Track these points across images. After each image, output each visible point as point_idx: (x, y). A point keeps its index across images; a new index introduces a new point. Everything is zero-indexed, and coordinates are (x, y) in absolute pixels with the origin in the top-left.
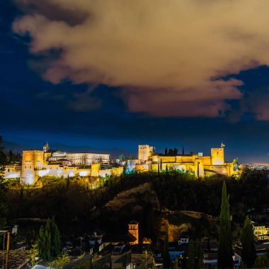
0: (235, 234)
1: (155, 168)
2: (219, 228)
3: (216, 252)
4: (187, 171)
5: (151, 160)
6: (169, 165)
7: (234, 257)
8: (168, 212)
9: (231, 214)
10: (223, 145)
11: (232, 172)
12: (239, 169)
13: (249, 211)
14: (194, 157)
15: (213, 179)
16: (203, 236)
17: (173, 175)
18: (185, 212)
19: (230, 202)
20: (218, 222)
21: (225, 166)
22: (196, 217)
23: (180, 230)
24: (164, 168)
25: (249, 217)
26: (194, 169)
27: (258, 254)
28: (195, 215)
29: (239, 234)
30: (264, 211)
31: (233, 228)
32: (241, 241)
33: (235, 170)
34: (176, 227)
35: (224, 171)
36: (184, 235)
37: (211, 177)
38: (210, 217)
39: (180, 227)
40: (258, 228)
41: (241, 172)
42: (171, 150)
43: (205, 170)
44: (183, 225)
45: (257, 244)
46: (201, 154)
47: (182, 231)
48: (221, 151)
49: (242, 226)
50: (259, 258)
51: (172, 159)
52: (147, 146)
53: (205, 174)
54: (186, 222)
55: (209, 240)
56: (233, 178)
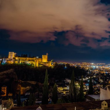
0: (50, 90)
1: (17, 62)
2: (43, 88)
3: (41, 98)
4: (31, 64)
5: (15, 59)
6: (23, 61)
7: (49, 100)
8: (21, 82)
9: (48, 82)
10: (47, 54)
11: (50, 65)
12: (53, 64)
13: (56, 81)
14: (34, 58)
15: (42, 68)
16: (36, 91)
17: (24, 65)
18: (29, 82)
19: (49, 77)
20: (43, 86)
21: (48, 63)
22: (34, 84)
23: (26, 89)
24: (20, 63)
25: (56, 83)
26: (34, 63)
27: (58, 98)
28: (33, 83)
29: (51, 90)
30: (62, 81)
31: (49, 88)
32: (52, 93)
33: (51, 64)
34: (25, 88)
35: (47, 65)
36: (28, 91)
37: (41, 67)
38: (40, 84)
39: (26, 88)
40: (59, 88)
41: (54, 65)
42: (24, 55)
43: (39, 64)
44: (28, 87)
45: (58, 94)
46: (38, 57)
47: (27, 90)
48: (46, 56)
49: (53, 87)
50: (59, 100)
51: (24, 59)
52: (13, 53)
53: (39, 66)
54: (29, 86)
55: (38, 93)
56: (50, 67)
